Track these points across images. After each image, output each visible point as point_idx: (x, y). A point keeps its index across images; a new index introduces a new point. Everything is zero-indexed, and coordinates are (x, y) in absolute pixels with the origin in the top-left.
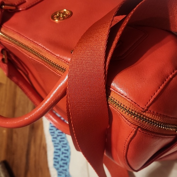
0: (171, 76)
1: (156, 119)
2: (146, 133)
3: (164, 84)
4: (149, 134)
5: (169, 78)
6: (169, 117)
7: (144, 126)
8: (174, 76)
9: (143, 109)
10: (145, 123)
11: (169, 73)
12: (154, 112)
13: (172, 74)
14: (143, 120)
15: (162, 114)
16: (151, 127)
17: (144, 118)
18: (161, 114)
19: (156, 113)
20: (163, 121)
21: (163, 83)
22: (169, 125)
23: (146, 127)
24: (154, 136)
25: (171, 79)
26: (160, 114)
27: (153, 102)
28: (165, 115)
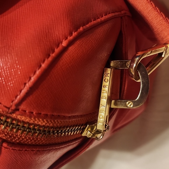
0: (64, 44)
1: (40, 123)
2: (19, 150)
3: (50, 59)
4: (26, 150)
5: (60, 48)
6: (64, 116)
7: (14, 138)
8: (70, 44)
9: (9, 108)
10: (17, 131)
11: (67, 34)
12: (32, 113)
13: (67, 38)
14: (13, 128)
15: (49, 114)
16: (30, 138)
17: (14, 124)
18: (47, 115)
19: (36, 113)
20: (53, 124)
21: (48, 58)
22: (67, 128)
23: (19, 139)
24: (37, 151)
25: (65, 49)
26: (44, 114)
27: (27, 94)
28: (55, 114)
